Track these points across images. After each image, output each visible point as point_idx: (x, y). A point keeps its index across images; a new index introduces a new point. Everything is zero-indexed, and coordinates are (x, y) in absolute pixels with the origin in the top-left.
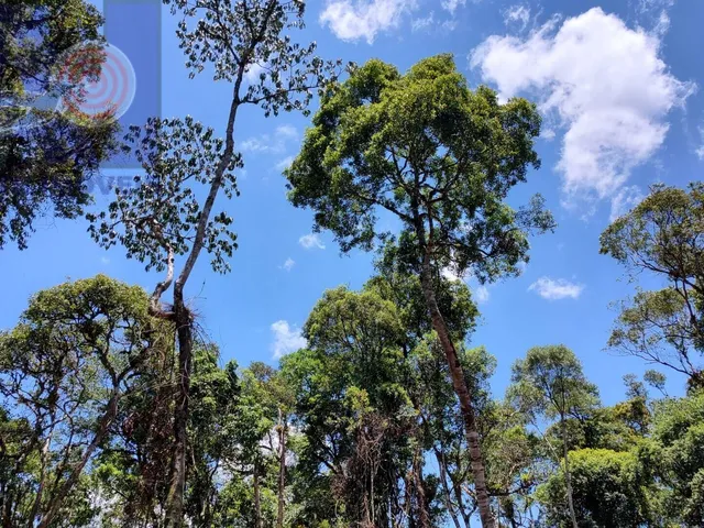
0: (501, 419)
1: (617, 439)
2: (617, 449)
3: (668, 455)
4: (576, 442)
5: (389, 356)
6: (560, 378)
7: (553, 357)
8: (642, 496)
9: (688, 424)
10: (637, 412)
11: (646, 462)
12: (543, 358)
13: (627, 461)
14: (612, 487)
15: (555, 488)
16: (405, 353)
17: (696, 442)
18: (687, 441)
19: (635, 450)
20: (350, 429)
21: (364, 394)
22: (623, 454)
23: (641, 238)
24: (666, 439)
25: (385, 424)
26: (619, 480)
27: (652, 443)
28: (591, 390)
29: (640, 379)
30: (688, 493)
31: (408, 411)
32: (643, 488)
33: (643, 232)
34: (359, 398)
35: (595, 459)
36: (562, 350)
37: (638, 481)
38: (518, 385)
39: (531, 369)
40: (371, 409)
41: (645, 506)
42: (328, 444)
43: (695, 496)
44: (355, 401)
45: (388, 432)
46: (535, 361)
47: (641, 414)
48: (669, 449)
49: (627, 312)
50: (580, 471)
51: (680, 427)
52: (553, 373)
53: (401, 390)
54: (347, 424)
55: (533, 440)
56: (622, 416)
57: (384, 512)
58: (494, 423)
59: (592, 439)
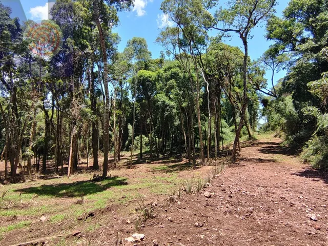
0: (120, 59)
1: (153, 68)
2: (152, 71)
3: (164, 75)
4: (142, 68)
5: (86, 29)
6: (141, 48)
7: (140, 42)
8: (156, 85)
9: (171, 68)
10: (161, 62)
11: (159, 76)
12: (137, 42)
13: (154, 75)
14: (149, 81)
15: (134, 79)
16: (91, 29)
17: (172, 73)
18: (170, 72)
19: (157, 72)
20: (67, 53)
21: (73, 41)
22: (153, 73)
23: (173, 8)
24: (165, 71)
25: (80, 53)
26: (151, 79)
27: (162, 71)
28: (150, 53)
29: (164, 53)
30: (166, 85)
31: (89, 50)
32: (157, 83)
33: (174, 6)
34: (71, 43)
35: (146, 73)
36: (143, 40)
37: (155, 81)
38: (127, 48)
39: (133, 44)
40: (76, 47)
41: (156, 87)
42: (61, 56)
43: (168, 86)
44: (69, 44)
45: (82, 56)
46: (134, 42)
48: (165, 73)
49: (163, 32)
50: (141, 76)
51: (170, 68)
52: (139, 47)
53: (87, 43)
54: (66, 51)
55: (129, 65)
56: (157, 63)
57: (78, 80)
58: (117, 59)
59: (146, 68)
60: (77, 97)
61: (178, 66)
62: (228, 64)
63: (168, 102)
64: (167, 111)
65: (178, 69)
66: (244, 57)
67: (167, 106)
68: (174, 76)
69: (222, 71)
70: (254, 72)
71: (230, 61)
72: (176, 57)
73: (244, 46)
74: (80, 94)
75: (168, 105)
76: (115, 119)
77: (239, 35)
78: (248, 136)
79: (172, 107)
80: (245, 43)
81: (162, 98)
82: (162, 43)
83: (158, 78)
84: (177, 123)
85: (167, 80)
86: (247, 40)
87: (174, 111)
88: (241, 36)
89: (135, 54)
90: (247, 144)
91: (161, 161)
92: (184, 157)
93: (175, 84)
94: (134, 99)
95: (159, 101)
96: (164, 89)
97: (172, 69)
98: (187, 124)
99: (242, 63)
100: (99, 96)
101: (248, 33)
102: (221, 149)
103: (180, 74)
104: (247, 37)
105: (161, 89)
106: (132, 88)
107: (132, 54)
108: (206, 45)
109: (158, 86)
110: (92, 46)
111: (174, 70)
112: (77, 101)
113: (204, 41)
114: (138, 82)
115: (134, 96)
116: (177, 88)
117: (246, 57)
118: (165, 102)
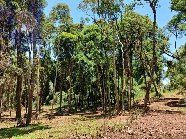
0: (46, 20)
1: (74, 32)
3: (84, 37)
4: (64, 30)
6: (64, 13)
7: (64, 7)
8: (76, 45)
11: (79, 38)
12: (61, 7)
13: (75, 37)
14: (70, 42)
15: (57, 39)
17: (90, 35)
18: (89, 35)
19: (77, 35)
21: (5, 2)
22: (74, 35)
24: (85, 33)
25: (10, 13)
26: (72, 40)
27: (82, 34)
28: (72, 19)
29: (84, 19)
30: (85, 46)
31: (18, 11)
32: (77, 44)
35: (68, 35)
36: (67, 6)
37: (76, 42)
38: (53, 12)
39: (57, 9)
40: (6, 7)
41: (76, 47)
43: (87, 46)
45: (11, 15)
46: (59, 7)
47: (82, 27)
48: (85, 35)
50: (63, 37)
51: (89, 31)
52: (63, 11)
53: (17, 4)
55: (54, 27)
56: (77, 27)
58: (43, 20)
59: (68, 30)
60: (5, 51)
61: (96, 30)
62: (140, 29)
63: (86, 61)
64: (86, 69)
65: (96, 32)
66: (154, 22)
67: (85, 64)
68: (93, 38)
69: (134, 35)
70: (160, 38)
71: (141, 26)
72: (95, 21)
73: (153, 14)
74: (8, 48)
75: (87, 64)
76: (39, 74)
77: (150, 4)
78: (155, 92)
79: (90, 66)
80: (154, 11)
81: (81, 57)
82: (83, 10)
83: (78, 39)
84: (94, 80)
85: (86, 41)
86: (156, 9)
87: (92, 69)
88: (151, 5)
89: (59, 18)
90: (154, 99)
91: (78, 114)
92: (100, 110)
93: (93, 44)
94: (56, 57)
95: (79, 60)
96: (84, 49)
97: (91, 32)
98: (103, 80)
99: (151, 28)
100: (25, 52)
101: (157, 3)
102: (132, 103)
103: (98, 37)
104: (156, 6)
105: (81, 49)
106: (55, 47)
107: (57, 18)
108: (121, 12)
109: (78, 47)
110: (21, 8)
111: (92, 33)
112: (5, 55)
113: (119, 8)
114: (60, 43)
115: (56, 55)
116: (95, 48)
117: (155, 23)
118: (84, 61)
